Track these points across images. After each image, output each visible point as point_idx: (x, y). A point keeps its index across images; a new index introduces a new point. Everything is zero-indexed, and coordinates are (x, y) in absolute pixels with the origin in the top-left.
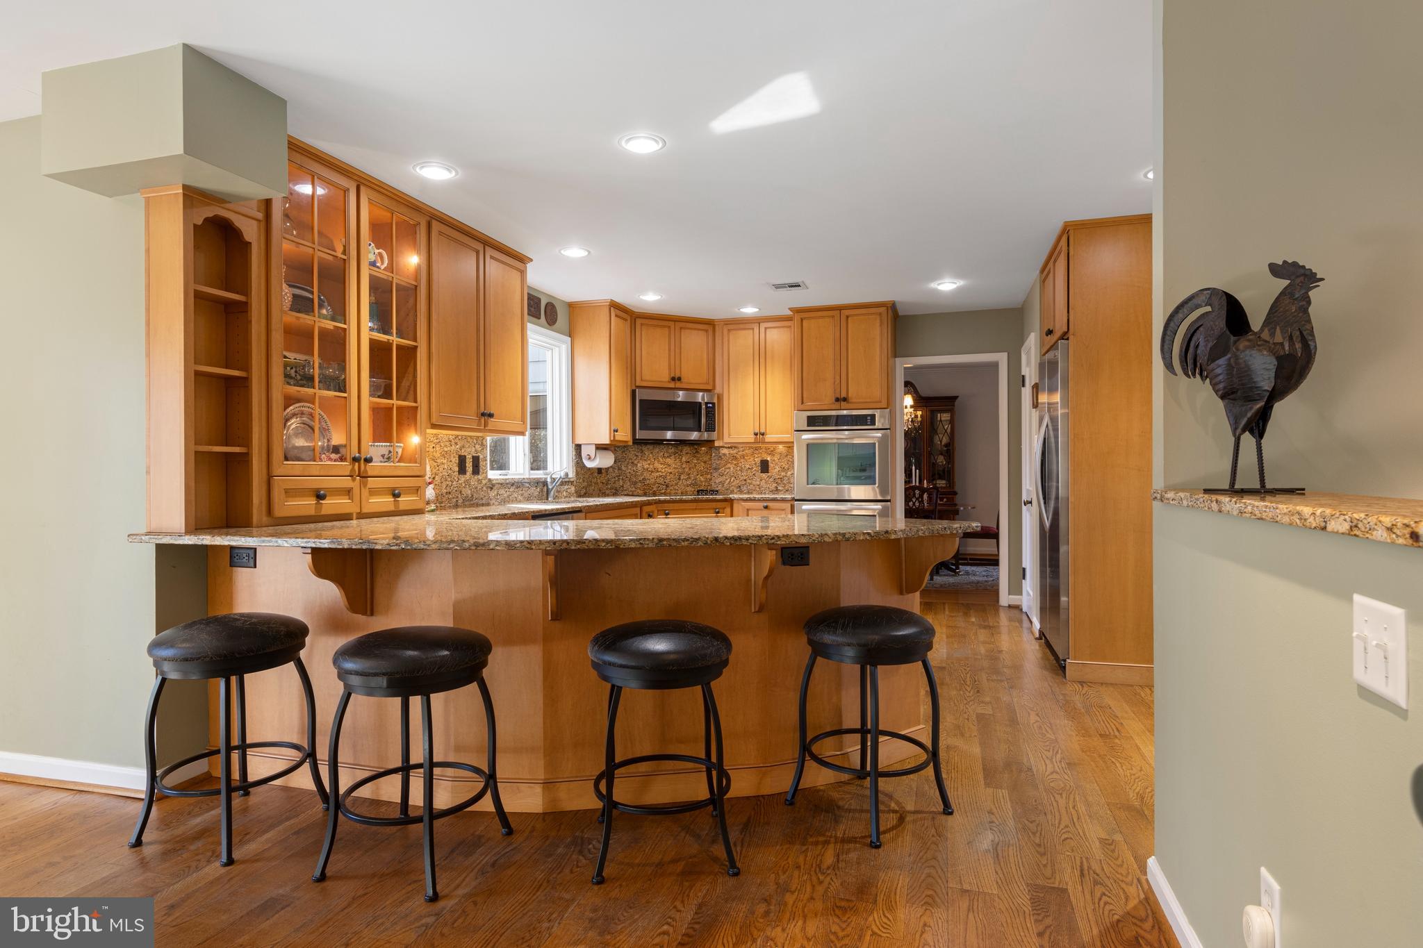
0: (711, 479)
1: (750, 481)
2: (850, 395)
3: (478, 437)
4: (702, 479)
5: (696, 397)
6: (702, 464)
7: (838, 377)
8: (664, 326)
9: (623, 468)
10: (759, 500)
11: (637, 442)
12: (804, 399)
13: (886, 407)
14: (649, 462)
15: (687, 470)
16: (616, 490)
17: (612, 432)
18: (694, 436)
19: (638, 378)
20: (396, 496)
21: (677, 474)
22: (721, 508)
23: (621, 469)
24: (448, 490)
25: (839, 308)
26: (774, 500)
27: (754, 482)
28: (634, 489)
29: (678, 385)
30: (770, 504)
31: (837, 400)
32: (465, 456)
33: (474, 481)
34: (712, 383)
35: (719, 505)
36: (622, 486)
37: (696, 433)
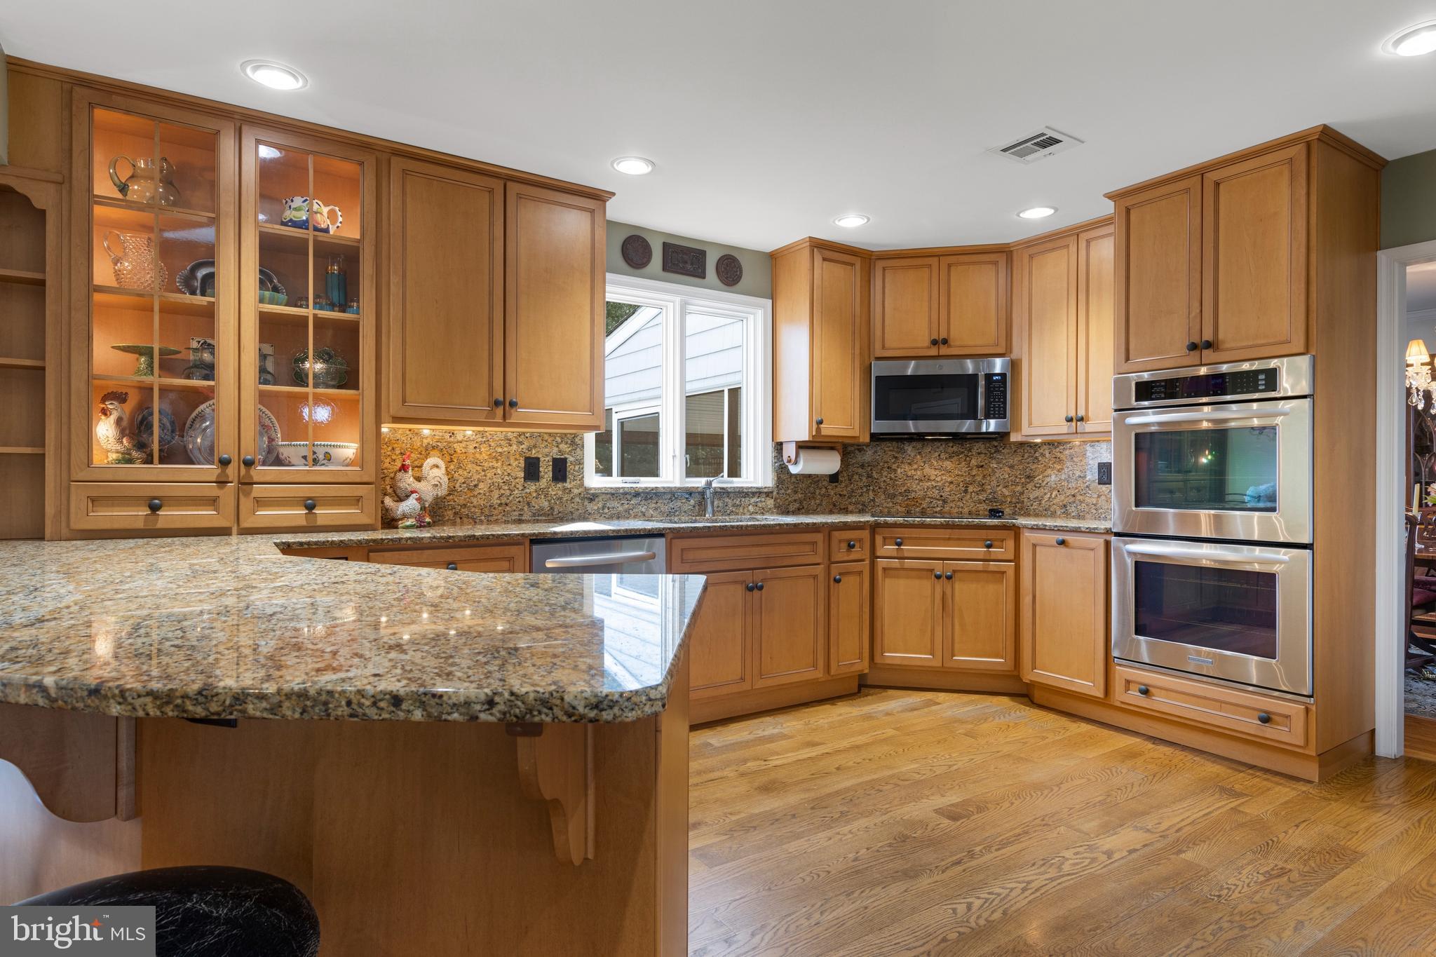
0: (1022, 493)
1: (1080, 498)
2: (1221, 336)
3: (566, 434)
4: (1007, 493)
5: (963, 367)
6: (1007, 469)
7: (1196, 305)
8: (922, 266)
9: (875, 475)
10: (1051, 530)
11: (875, 437)
12: (1131, 352)
13: (1302, 350)
14: (915, 466)
15: (979, 478)
16: (863, 505)
17: (814, 424)
18: (967, 426)
19: (878, 345)
20: (310, 508)
21: (961, 485)
22: (996, 540)
23: (871, 477)
24: (504, 500)
25: (1200, 172)
26: (1076, 531)
27: (1087, 500)
28: (891, 504)
29: (944, 350)
30: (1068, 537)
31: (1193, 347)
32: (538, 459)
33: (556, 490)
34: (1004, 344)
35: (992, 534)
36: (873, 500)
37: (969, 422)
